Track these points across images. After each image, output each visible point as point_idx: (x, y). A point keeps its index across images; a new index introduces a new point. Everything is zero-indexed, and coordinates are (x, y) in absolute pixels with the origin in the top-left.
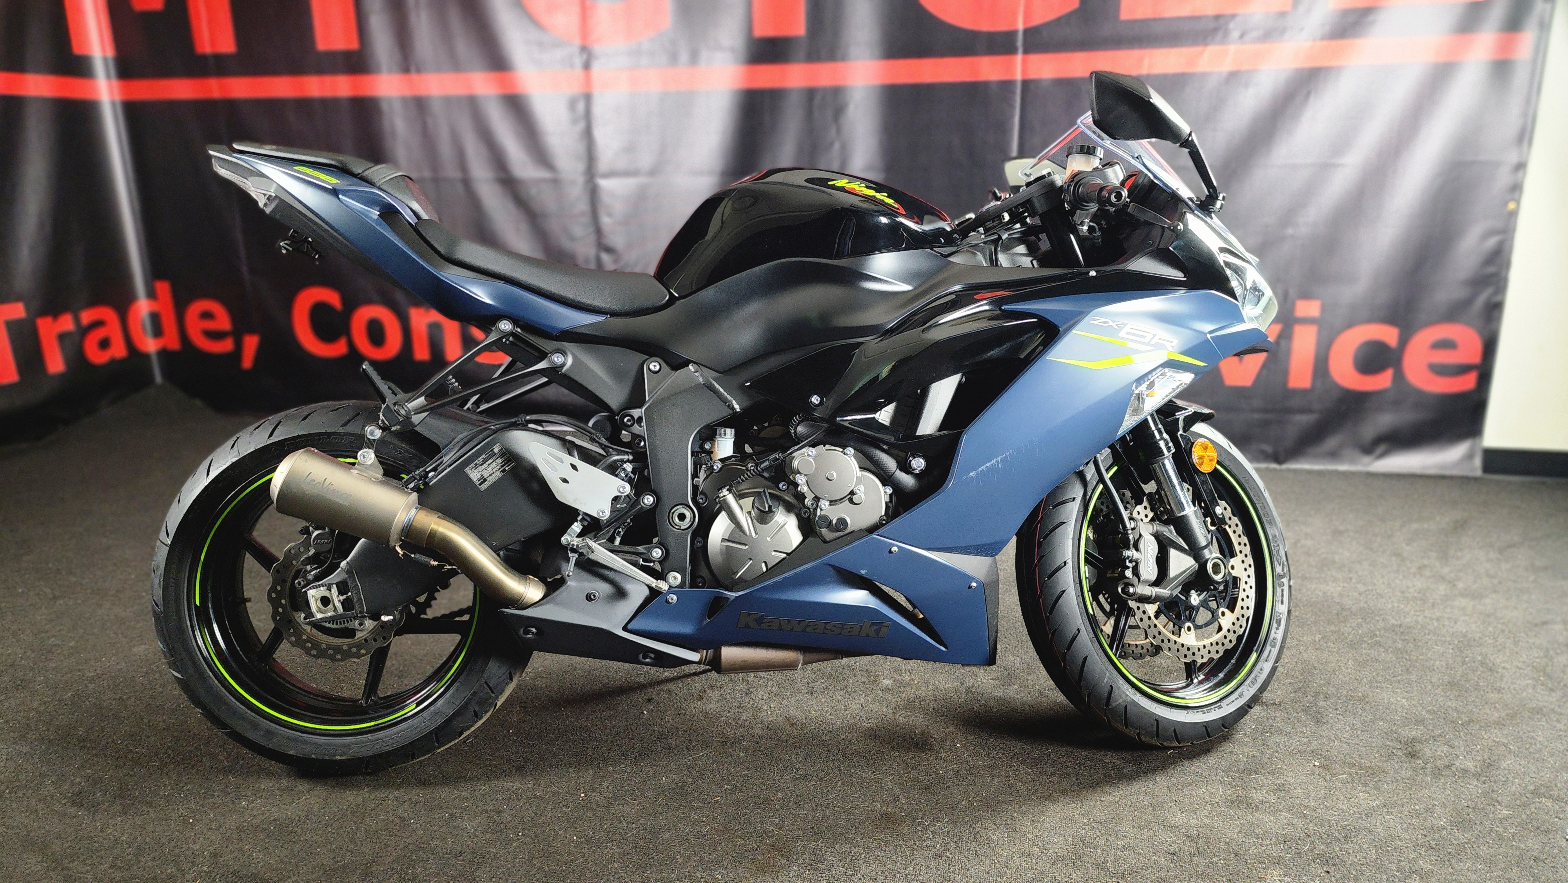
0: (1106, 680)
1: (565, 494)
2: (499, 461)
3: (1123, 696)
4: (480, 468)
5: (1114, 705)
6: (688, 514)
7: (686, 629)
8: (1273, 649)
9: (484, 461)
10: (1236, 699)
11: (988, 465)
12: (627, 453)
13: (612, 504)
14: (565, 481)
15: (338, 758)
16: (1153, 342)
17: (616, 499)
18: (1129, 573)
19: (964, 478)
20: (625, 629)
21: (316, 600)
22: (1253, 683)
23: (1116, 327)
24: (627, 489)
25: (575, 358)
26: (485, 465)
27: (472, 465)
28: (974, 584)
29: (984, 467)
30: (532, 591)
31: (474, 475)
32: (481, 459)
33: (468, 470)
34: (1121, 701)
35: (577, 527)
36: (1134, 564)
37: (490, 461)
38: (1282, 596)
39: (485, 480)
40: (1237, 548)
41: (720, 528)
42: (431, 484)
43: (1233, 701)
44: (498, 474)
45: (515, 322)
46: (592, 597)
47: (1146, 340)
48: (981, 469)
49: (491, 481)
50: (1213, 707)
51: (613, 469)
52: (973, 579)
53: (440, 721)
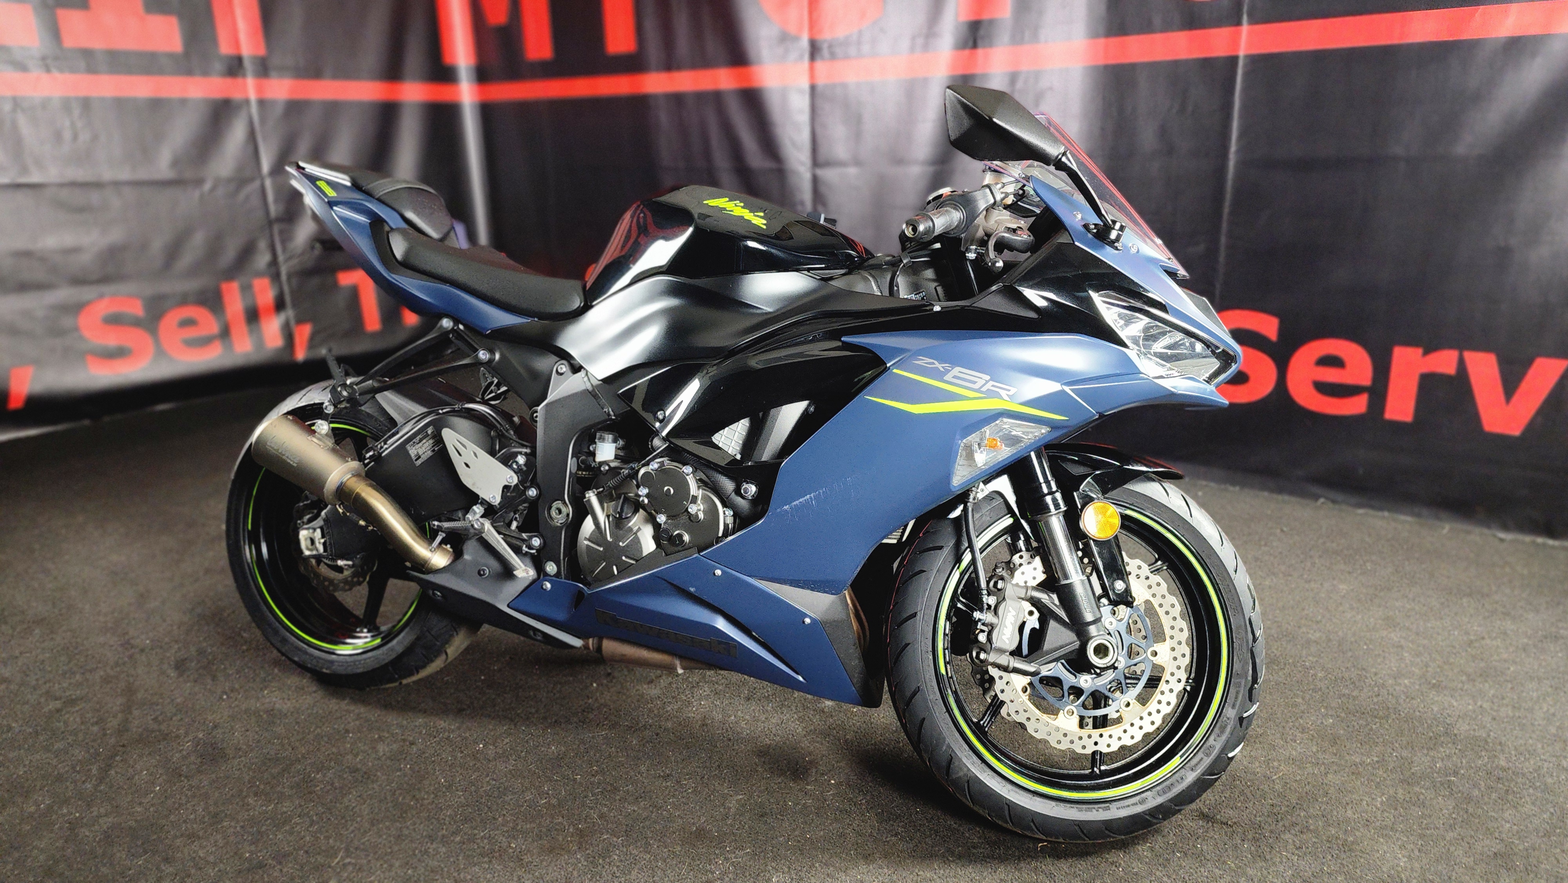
0: (944, 748)
1: (467, 478)
2: (431, 441)
3: (965, 769)
4: (417, 446)
5: (954, 777)
6: (564, 510)
7: (561, 616)
8: (1205, 758)
9: (421, 440)
10: (1133, 805)
11: (801, 500)
12: (526, 447)
13: (503, 491)
14: (467, 465)
15: (324, 670)
16: (984, 389)
17: (506, 488)
18: (982, 638)
19: (779, 510)
20: (508, 606)
21: (306, 539)
22: (1164, 792)
23: (942, 369)
24: (513, 479)
25: (502, 355)
26: (421, 444)
27: (412, 443)
28: (807, 621)
29: (797, 502)
30: (439, 559)
31: (413, 451)
32: (418, 438)
33: (408, 447)
34: (961, 774)
35: (478, 509)
36: (990, 628)
37: (424, 441)
38: (1236, 698)
39: (420, 457)
40: (1168, 632)
41: (588, 526)
42: (383, 454)
43: (1128, 806)
44: (430, 453)
45: (456, 321)
46: (482, 572)
47: (976, 386)
48: (795, 503)
49: (424, 458)
50: (1096, 806)
51: (507, 461)
52: (806, 616)
53: (394, 656)
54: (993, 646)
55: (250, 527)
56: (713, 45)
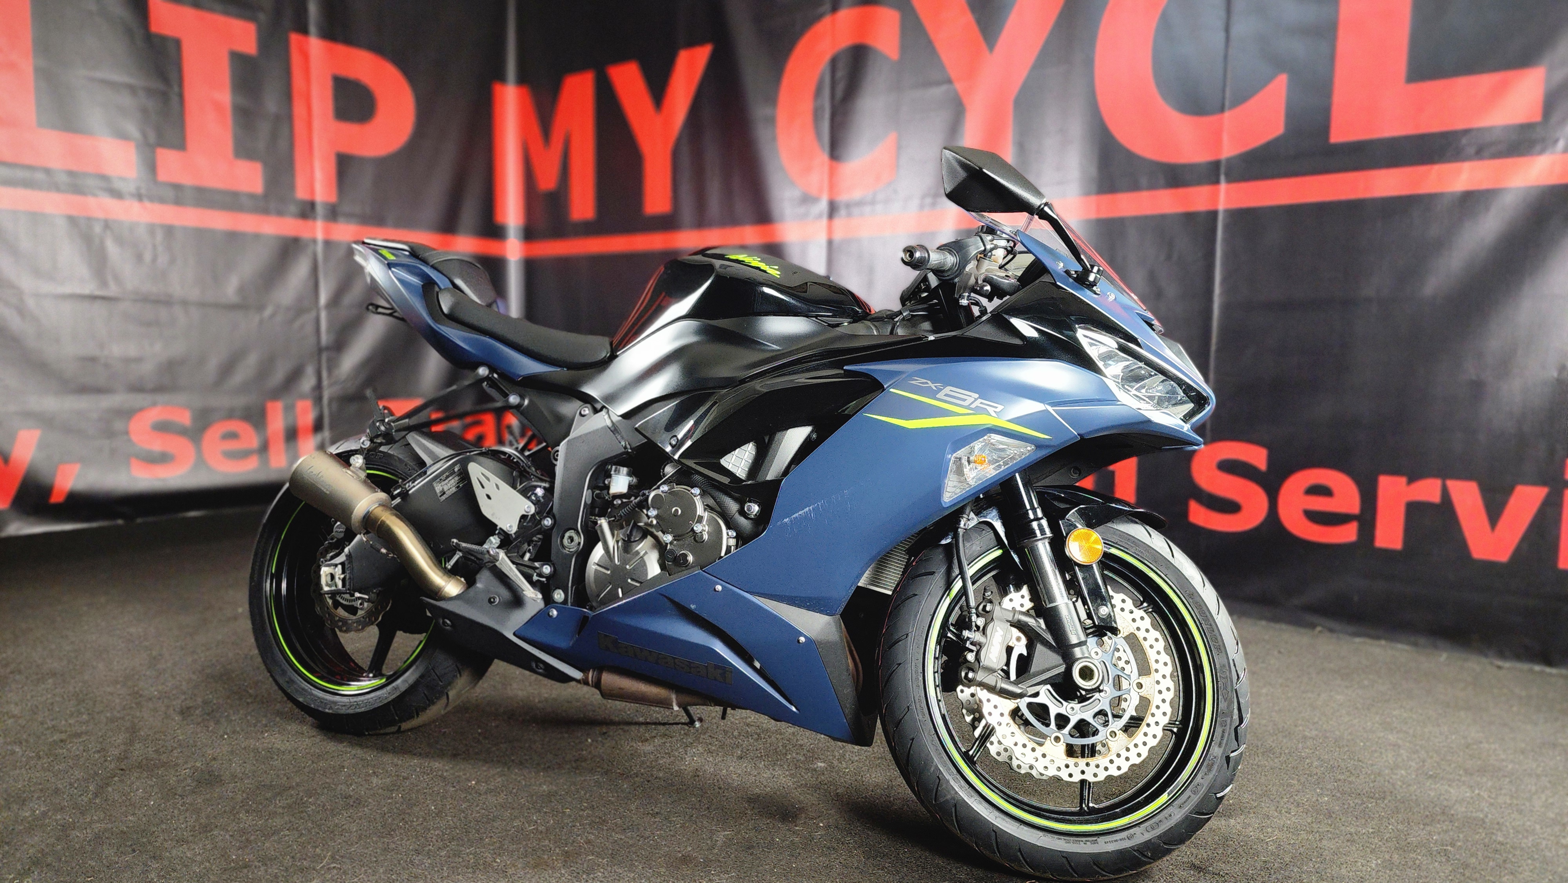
0: (932, 769)
1: (488, 509)
2: (457, 478)
3: (953, 792)
4: (443, 483)
5: (942, 800)
6: (576, 538)
7: (563, 643)
8: (1193, 796)
9: (447, 477)
10: (1121, 840)
11: (800, 513)
12: (545, 481)
13: (520, 521)
14: (489, 497)
15: (327, 711)
16: (973, 406)
17: (523, 517)
18: (971, 657)
19: (779, 523)
20: (514, 634)
21: (326, 576)
22: (1153, 829)
23: (934, 388)
24: (532, 510)
25: (530, 401)
26: (447, 481)
27: (438, 480)
28: (802, 639)
29: (797, 515)
30: (452, 588)
31: (438, 488)
32: (445, 476)
33: (435, 484)
34: (949, 797)
35: (495, 540)
36: (978, 647)
37: (450, 478)
38: (1223, 737)
39: (444, 493)
40: (1154, 666)
41: (598, 552)
42: (410, 492)
43: (1116, 841)
44: (454, 490)
45: (492, 369)
46: (492, 600)
47: (966, 403)
48: (794, 516)
49: (448, 493)
50: (1084, 839)
51: (526, 492)
52: (801, 634)
53: (397, 694)
54: (981, 664)
55: (273, 571)
56: (741, 206)
